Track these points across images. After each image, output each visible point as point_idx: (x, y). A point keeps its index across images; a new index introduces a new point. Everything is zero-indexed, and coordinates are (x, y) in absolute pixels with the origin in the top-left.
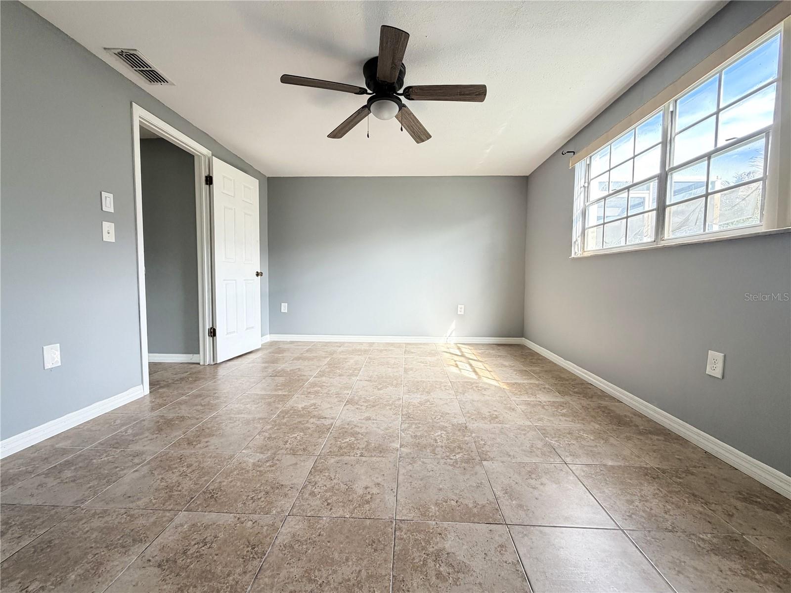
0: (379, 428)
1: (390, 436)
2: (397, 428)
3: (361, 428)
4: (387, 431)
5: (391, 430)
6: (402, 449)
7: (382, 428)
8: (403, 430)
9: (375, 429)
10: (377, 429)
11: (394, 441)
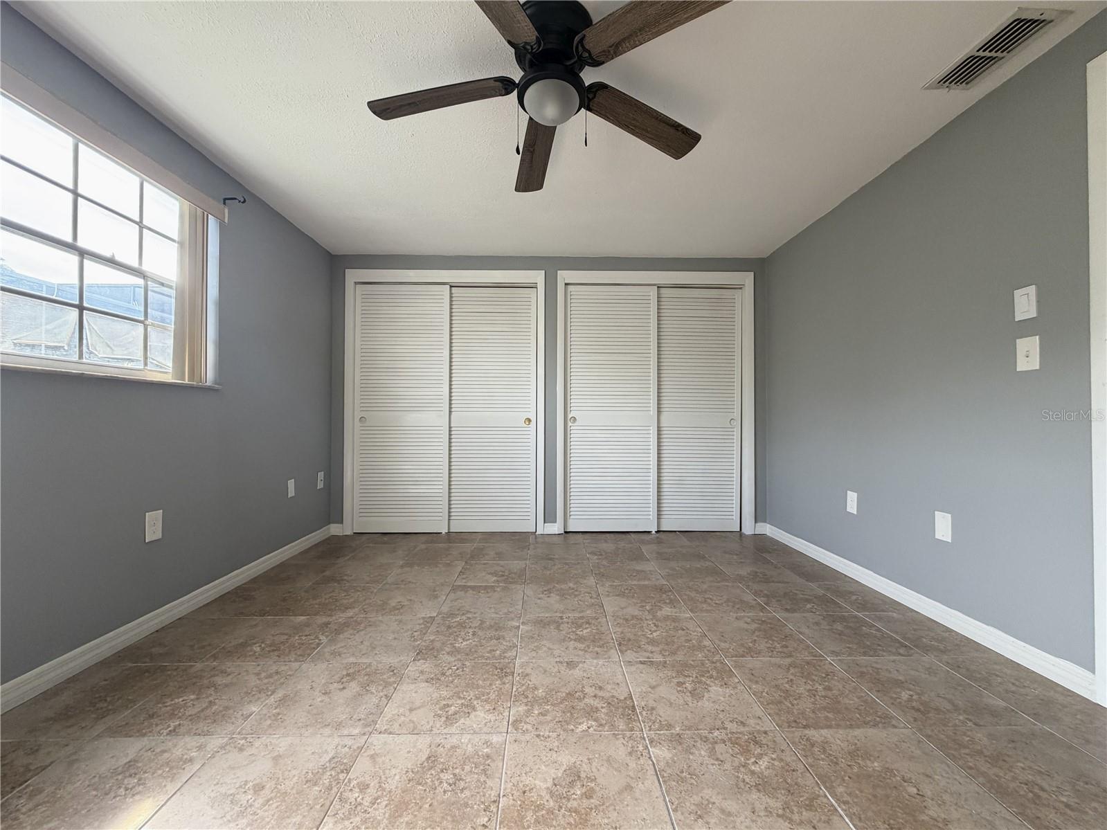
0: (549, 649)
1: (533, 638)
2: (523, 650)
3: (575, 648)
4: (536, 644)
5: (532, 646)
6: (518, 624)
7: (545, 649)
8: (514, 647)
9: (555, 647)
10: (551, 647)
11: (527, 632)
